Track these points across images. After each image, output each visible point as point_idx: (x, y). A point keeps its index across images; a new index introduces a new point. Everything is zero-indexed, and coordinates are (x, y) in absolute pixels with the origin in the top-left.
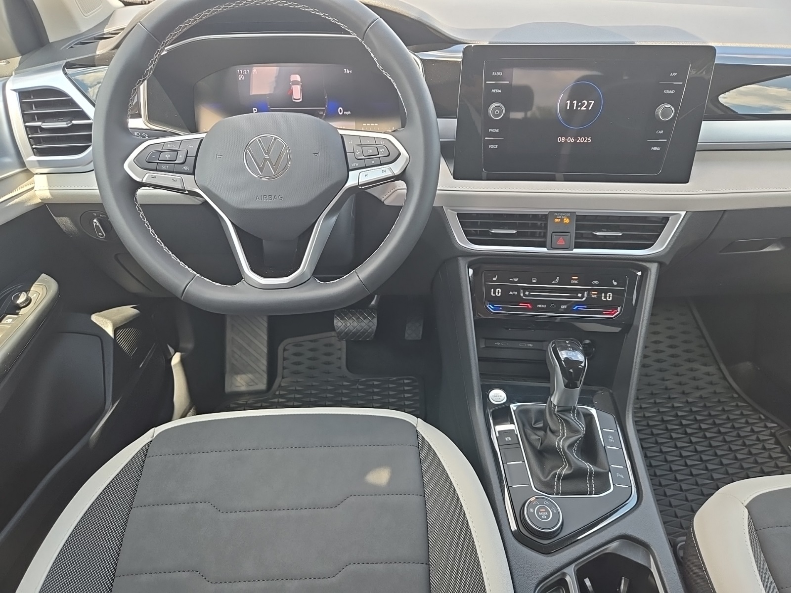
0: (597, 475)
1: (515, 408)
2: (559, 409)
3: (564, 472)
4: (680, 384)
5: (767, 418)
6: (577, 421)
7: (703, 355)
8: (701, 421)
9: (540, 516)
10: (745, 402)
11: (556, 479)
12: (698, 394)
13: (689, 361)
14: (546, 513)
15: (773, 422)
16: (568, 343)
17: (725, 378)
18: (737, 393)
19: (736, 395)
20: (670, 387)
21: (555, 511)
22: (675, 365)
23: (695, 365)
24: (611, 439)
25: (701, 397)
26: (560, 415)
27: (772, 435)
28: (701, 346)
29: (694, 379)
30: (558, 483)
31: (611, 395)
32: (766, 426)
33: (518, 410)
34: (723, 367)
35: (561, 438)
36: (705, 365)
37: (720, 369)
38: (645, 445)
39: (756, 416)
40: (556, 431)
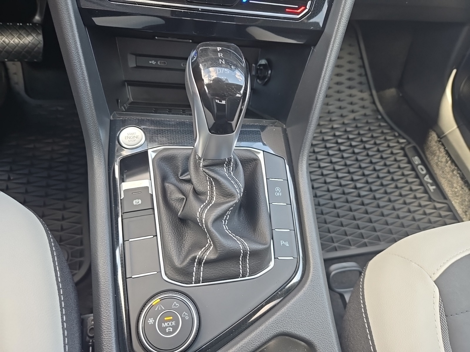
0: (254, 254)
1: (154, 155)
2: (206, 163)
3: (206, 256)
4: (340, 108)
5: (400, 135)
6: (233, 178)
7: (361, 83)
8: (352, 139)
9: (163, 330)
10: (386, 121)
11: (195, 264)
12: (352, 116)
13: (350, 88)
14: (174, 323)
15: (404, 138)
16: (220, 51)
17: (374, 103)
18: (381, 114)
19: (380, 117)
20: (332, 111)
21: (187, 318)
22: (338, 92)
23: (354, 92)
24: (278, 192)
25: (354, 119)
26: (207, 171)
27: (403, 149)
28: (360, 75)
29: (351, 103)
30: (199, 269)
31: (285, 131)
32: (398, 142)
33: (157, 158)
34: (374, 92)
35: (206, 207)
36: (361, 91)
37: (371, 95)
38: (316, 185)
39: (392, 134)
40: (202, 193)
